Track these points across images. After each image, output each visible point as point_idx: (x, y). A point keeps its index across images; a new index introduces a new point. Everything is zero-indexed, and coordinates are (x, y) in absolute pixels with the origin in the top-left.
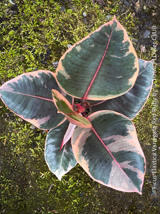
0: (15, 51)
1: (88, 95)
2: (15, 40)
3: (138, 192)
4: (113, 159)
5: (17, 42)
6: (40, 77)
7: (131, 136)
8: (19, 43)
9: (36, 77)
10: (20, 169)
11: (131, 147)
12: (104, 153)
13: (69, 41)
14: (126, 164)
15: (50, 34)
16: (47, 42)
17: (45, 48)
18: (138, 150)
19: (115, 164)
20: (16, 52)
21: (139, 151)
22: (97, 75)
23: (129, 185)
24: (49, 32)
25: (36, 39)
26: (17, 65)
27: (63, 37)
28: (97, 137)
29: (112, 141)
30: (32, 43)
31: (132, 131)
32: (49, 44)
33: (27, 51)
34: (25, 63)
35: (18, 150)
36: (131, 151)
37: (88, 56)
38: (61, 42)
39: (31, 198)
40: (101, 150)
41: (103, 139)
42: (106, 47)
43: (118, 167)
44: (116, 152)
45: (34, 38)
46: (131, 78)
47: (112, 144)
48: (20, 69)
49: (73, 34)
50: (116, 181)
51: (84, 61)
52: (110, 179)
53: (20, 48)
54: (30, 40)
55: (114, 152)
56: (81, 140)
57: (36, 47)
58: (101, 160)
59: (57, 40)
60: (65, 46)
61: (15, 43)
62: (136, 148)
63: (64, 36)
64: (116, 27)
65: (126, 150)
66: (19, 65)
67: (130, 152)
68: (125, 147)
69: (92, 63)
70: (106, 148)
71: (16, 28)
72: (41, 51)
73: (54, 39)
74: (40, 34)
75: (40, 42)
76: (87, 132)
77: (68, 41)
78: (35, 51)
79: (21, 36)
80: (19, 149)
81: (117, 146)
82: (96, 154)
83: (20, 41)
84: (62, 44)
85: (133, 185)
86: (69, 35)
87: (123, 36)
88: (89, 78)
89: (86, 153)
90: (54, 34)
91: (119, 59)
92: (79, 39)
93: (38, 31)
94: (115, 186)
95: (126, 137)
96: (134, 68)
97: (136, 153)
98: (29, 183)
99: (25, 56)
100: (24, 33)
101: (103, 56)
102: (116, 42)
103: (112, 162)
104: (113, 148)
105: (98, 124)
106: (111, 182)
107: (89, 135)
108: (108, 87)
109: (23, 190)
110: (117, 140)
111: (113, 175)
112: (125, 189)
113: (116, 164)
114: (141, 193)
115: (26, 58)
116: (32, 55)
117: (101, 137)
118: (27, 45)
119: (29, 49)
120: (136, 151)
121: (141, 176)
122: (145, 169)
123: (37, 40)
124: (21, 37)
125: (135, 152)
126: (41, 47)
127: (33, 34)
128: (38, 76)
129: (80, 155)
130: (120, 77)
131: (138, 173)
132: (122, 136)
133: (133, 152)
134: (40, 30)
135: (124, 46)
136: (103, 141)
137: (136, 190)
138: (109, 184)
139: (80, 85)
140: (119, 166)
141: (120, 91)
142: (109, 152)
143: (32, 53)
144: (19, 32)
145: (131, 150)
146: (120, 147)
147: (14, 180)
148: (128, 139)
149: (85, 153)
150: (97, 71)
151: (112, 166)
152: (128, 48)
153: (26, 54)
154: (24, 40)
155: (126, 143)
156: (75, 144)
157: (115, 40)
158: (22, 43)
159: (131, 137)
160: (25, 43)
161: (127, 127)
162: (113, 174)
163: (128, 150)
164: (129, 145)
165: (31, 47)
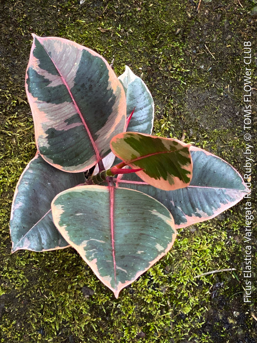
0: (178, 282)
1: (109, 192)
2: (180, 299)
3: (38, 38)
4: (71, 91)
5: (178, 295)
6: (183, 217)
7: (42, 127)
8: (175, 293)
9: (191, 216)
10: (158, 95)
11: (45, 109)
12: (84, 100)
13: (95, 304)
14: (55, 83)
15: (126, 312)
16: (132, 300)
17: (134, 289)
18: (36, 104)
19: (69, 83)
20: (177, 279)
21: (35, 102)
22: (110, 218)
23: (52, 47)
24: (130, 315)
25: (149, 303)
26: (174, 259)
27: (106, 310)
28: (88, 128)
29: (69, 121)
30: (155, 295)
31: (41, 137)
32: (128, 296)
33: (161, 283)
34: (162, 264)
35: (164, 125)
36: (47, 104)
37: (139, 239)
38: (108, 301)
39: (139, 50)
40: (87, 105)
41: (81, 124)
42: (115, 253)
43: (66, 77)
44: (66, 103)
45: (151, 303)
46: (62, 213)
47: (70, 116)
48: (169, 253)
49: (90, 316)
50: (71, 54)
51: (142, 232)
52: (80, 57)
53: (171, 286)
54: (158, 299)
55: (68, 103)
56: (113, 123)
57: (147, 289)
58: (90, 88)
59: (115, 303)
60: (102, 294)
61: (179, 295)
62: (39, 107)
63: (104, 310)
64: (111, 281)
65: (53, 105)
66: (172, 259)
67: (48, 102)
68: (54, 111)
69: (128, 232)
70: (78, 110)
71: (180, 318)
72: (138, 284)
73: (119, 305)
74: (142, 311)
75: (143, 297)
76: (102, 135)
77: (98, 302)
78: (148, 283)
79: (171, 306)
80: (162, 126)
81: (64, 112)
82: (96, 98)
83: (173, 298)
84: (107, 297)
85: (46, 47)
86: (96, 313)
87: (98, 269)
88: (120, 213)
89: (109, 101)
90: (120, 313)
91: (92, 237)
92: (81, 308)
93: (146, 316)
94: (73, 47)
95: (50, 128)
96: (65, 227)
97: (39, 99)
98: (143, 73)
99: (163, 273)
100: (167, 311)
101: (114, 243)
102: (105, 261)
103: (73, 85)
104: (69, 109)
105: (86, 149)
106: (78, 52)
107: (100, 131)
108: (88, 202)
109: (152, 63)
110: (63, 122)
111: (76, 64)
112: (58, 42)
113: (67, 83)
114: (33, 35)
115: (161, 271)
116: (152, 276)
117: (84, 128)
118: (162, 291)
119: (157, 285)
120: (40, 103)
121: (33, 63)
122: (26, 74)
123: (147, 301)
124: (172, 303)
125: (41, 101)
126: (140, 290)
127: (154, 310)
128: (186, 217)
129: (118, 98)
130: (78, 215)
131: (38, 67)
132: (55, 128)
133: (44, 101)
134: (143, 318)
135: (93, 254)
136: (82, 122)
137: (42, 40)
138: (82, 50)
139: (130, 204)
140: (64, 80)
141: (69, 196)
142: (74, 102)
143: (153, 280)
144: (175, 312)
145: (45, 104)
146: (59, 111)
147: (166, 78)
148: (48, 124)
149: (111, 101)
150: (112, 223)
151: (75, 80)
152: (85, 252)
153: (162, 277)
154: (166, 300)
155: (52, 116)
156: (121, 116)
157: (107, 263)
158: (170, 295)
159: (44, 126)
160: (165, 296)
161: (48, 143)
162: (74, 65)
163: (49, 104)
164: (47, 113)
165: (155, 290)
